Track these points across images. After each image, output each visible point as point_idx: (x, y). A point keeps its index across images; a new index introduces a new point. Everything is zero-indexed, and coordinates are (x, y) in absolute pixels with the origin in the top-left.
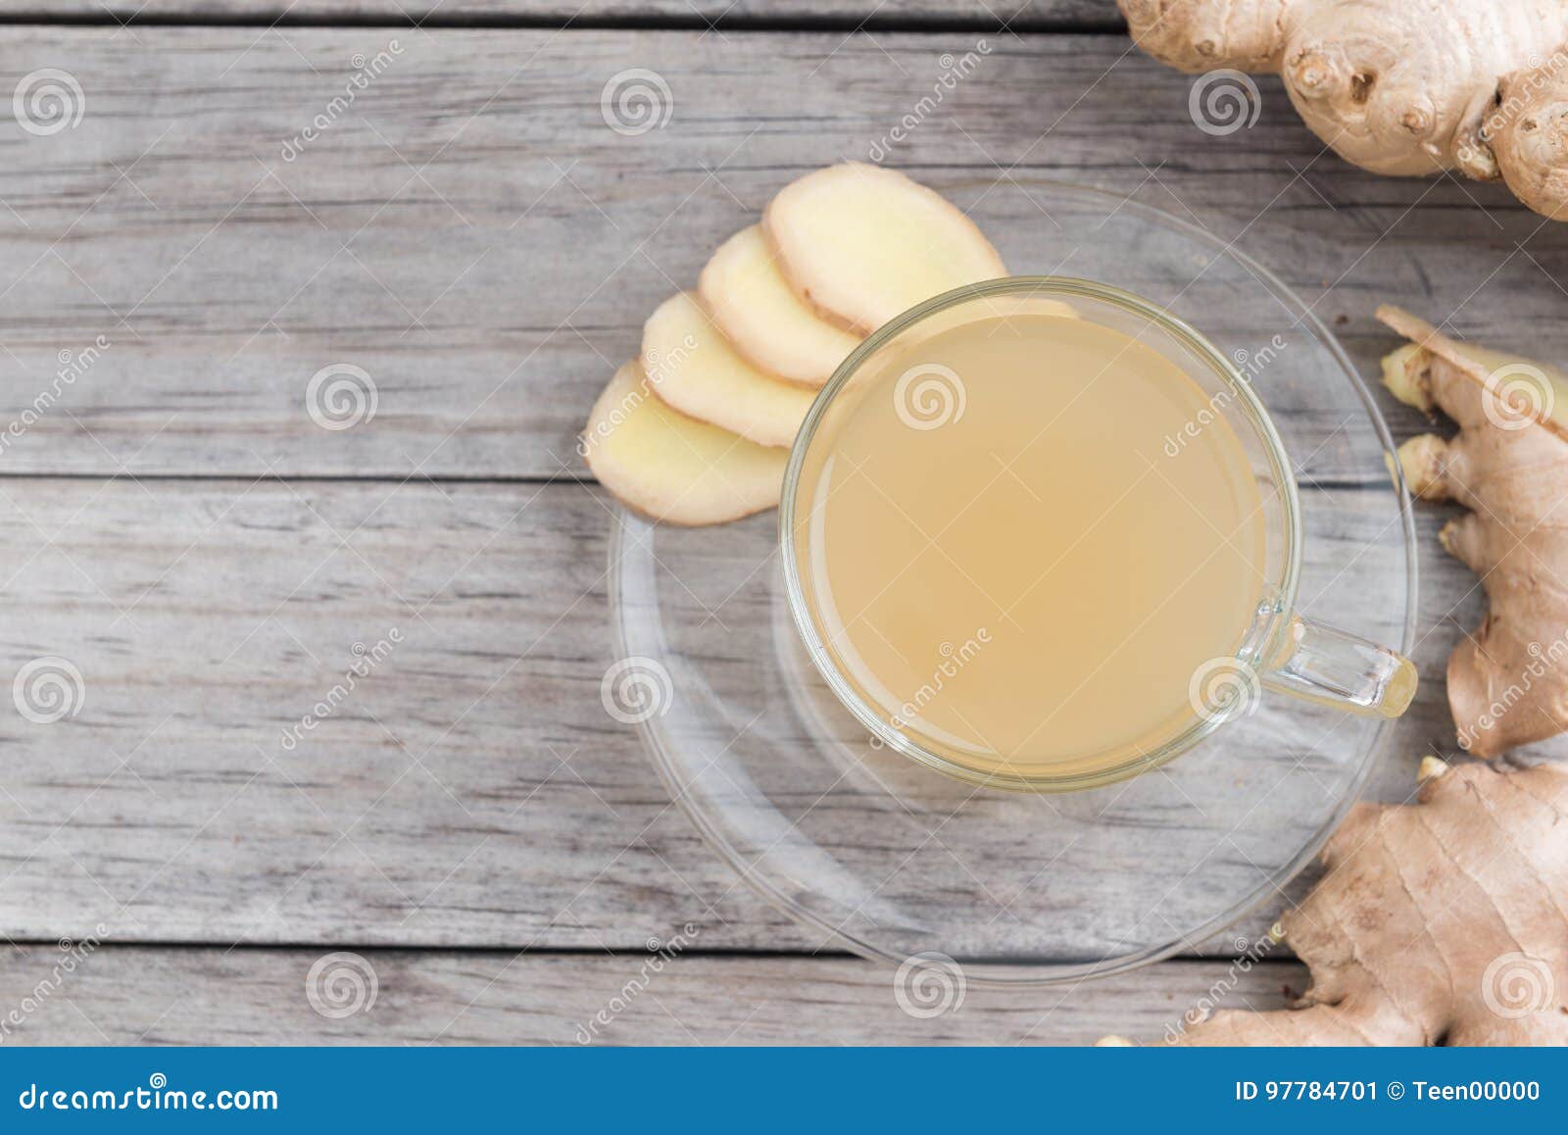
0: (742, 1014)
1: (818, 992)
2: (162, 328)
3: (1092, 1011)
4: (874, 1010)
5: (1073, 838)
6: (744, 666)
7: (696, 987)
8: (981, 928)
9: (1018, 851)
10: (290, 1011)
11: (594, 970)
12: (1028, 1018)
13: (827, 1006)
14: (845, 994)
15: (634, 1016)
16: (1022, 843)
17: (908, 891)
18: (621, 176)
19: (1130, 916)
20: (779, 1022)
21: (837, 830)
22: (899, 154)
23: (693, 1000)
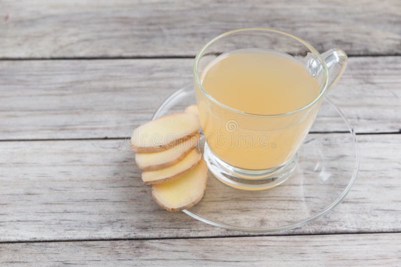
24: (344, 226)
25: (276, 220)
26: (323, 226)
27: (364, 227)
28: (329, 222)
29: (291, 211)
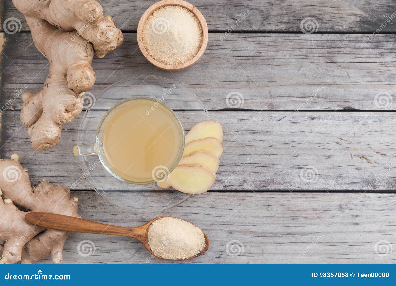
0: (235, 202)
1: (247, 198)
2: (133, 84)
3: (294, 201)
4: (257, 201)
5: (290, 171)
6: (234, 142)
7: (227, 198)
8: (275, 186)
9: (281, 173)
10: (157, 202)
11: (209, 195)
12: (283, 202)
13: (249, 201)
14: (252, 198)
15: (216, 203)
16: (281, 172)
17: (262, 180)
18: (211, 58)
19: (300, 183)
20: (241, 203)
21: (250, 170)
22: (258, 54)
23: (226, 200)
24: (293, 186)
25: (252, 180)
26: (280, 185)
27: (305, 187)
28: (284, 182)
29: (263, 174)
